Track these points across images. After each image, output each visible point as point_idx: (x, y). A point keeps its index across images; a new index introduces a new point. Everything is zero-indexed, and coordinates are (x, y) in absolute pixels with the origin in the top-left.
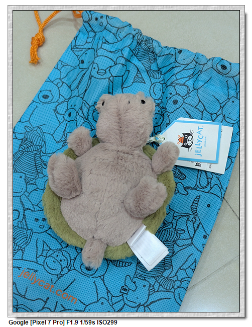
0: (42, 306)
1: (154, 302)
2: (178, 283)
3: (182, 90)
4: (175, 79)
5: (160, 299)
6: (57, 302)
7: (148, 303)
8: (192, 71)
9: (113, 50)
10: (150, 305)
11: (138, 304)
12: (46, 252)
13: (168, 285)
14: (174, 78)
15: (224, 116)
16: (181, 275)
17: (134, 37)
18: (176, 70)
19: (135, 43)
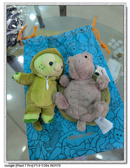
1: (117, 113)
2: (118, 102)
3: (74, 44)
4: (69, 42)
9: (41, 47)
11: (113, 118)
13: (116, 105)
16: (117, 99)
18: (68, 39)
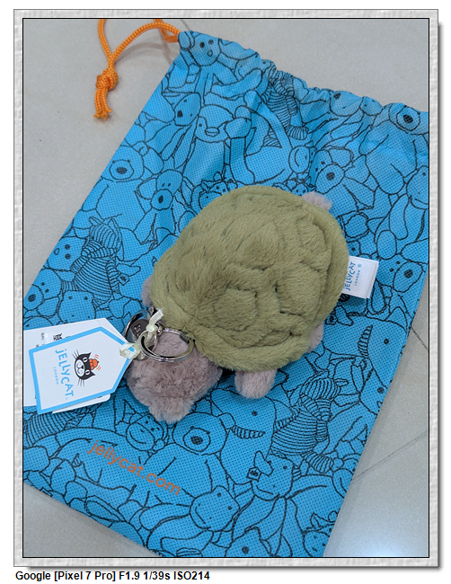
0: (126, 498)
1: (301, 491)
2: (338, 463)
3: (342, 158)
4: (330, 139)
5: (310, 488)
6: (149, 492)
7: (291, 493)
8: (356, 127)
9: (229, 95)
10: (294, 496)
11: (275, 495)
12: (130, 416)
13: (324, 466)
14: (328, 138)
15: (410, 198)
16: (344, 449)
17: (263, 73)
18: (331, 125)
19: (265, 84)
